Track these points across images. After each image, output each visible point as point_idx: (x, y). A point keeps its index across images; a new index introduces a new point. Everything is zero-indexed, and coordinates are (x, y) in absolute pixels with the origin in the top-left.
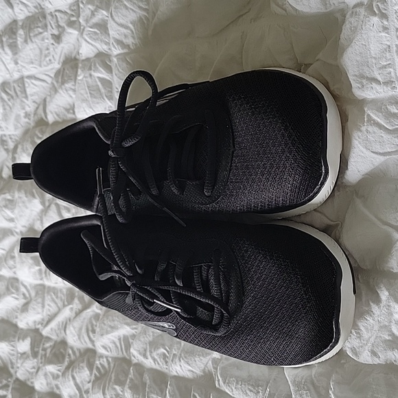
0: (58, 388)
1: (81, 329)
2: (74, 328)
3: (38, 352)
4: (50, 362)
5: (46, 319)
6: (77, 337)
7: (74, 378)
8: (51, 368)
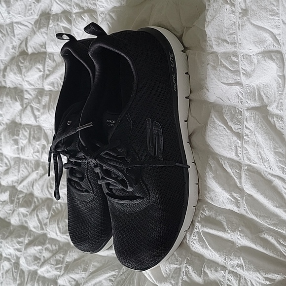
0: (26, 222)
1: (43, 186)
2: (39, 185)
3: (14, 200)
4: (22, 206)
5: (20, 180)
6: (40, 191)
7: (37, 216)
8: (23, 210)
